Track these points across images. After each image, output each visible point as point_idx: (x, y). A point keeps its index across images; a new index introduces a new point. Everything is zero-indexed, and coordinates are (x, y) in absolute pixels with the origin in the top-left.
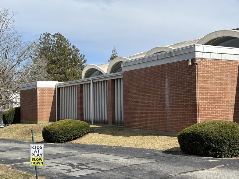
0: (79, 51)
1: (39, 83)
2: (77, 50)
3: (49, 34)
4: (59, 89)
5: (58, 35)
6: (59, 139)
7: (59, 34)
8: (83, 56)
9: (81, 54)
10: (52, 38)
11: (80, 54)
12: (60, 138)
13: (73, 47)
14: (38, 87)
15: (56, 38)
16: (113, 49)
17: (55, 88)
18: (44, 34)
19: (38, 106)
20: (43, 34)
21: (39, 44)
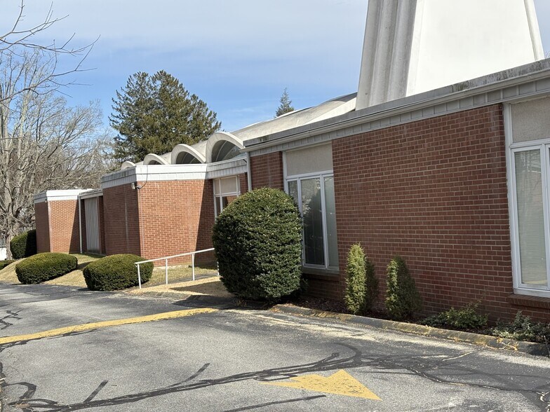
0: (205, 105)
1: (49, 193)
2: (202, 104)
3: (145, 75)
4: (83, 201)
5: (162, 75)
6: (30, 279)
7: (165, 73)
8: (213, 114)
9: (208, 112)
10: (151, 82)
11: (207, 110)
12: (31, 277)
13: (194, 97)
14: (49, 199)
15: (159, 82)
16: (282, 95)
17: (78, 201)
18: (134, 75)
19: (51, 230)
20: (132, 76)
21: (127, 96)
